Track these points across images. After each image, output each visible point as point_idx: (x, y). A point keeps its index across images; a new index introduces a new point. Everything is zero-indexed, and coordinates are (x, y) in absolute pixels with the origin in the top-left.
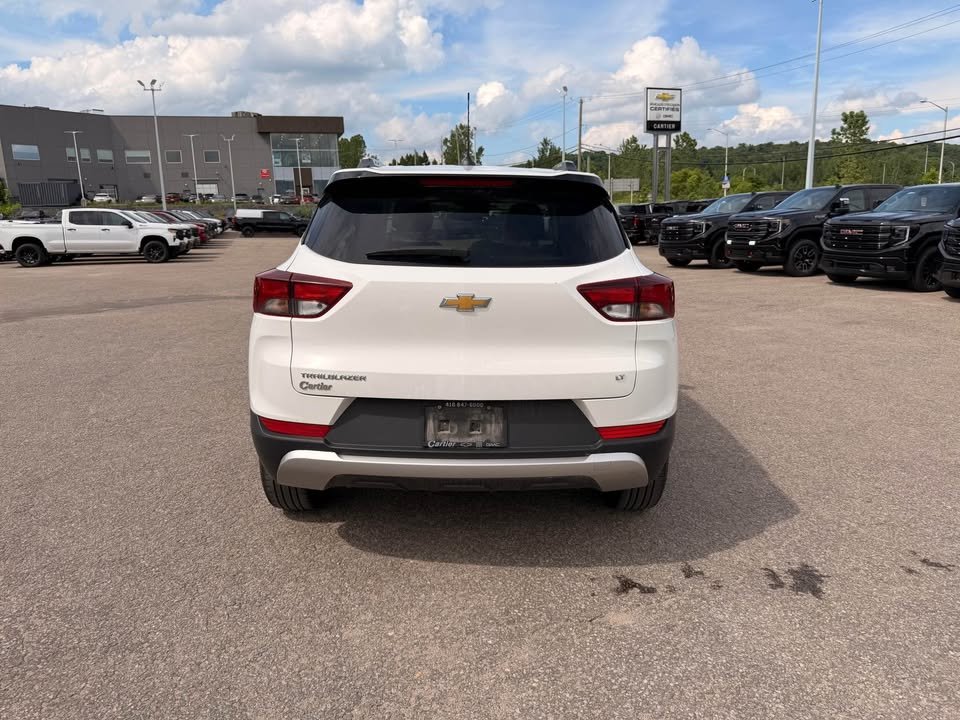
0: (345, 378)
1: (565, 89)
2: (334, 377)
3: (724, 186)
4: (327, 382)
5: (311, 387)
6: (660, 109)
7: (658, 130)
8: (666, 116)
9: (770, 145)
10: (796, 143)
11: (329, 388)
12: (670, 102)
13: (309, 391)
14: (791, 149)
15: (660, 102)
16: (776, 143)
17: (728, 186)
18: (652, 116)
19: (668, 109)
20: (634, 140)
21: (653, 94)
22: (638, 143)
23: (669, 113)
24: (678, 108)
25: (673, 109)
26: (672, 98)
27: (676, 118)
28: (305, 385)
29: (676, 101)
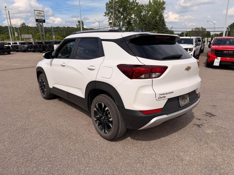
0: (169, 93)
1: (6, 7)
2: (167, 94)
3: (53, 37)
4: (165, 96)
5: (161, 98)
6: (39, 16)
7: (39, 22)
8: (41, 18)
9: (58, 27)
10: (65, 27)
11: (165, 97)
12: (41, 14)
13: (160, 99)
14: (64, 28)
15: (38, 14)
16: (60, 27)
17: (54, 37)
18: (37, 18)
19: (41, 16)
20: (24, 24)
21: (36, 12)
22: (25, 25)
23: (41, 17)
24: (44, 16)
25: (42, 17)
26: (42, 13)
27: (44, 19)
28: (159, 98)
29: (43, 14)
